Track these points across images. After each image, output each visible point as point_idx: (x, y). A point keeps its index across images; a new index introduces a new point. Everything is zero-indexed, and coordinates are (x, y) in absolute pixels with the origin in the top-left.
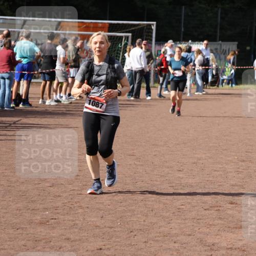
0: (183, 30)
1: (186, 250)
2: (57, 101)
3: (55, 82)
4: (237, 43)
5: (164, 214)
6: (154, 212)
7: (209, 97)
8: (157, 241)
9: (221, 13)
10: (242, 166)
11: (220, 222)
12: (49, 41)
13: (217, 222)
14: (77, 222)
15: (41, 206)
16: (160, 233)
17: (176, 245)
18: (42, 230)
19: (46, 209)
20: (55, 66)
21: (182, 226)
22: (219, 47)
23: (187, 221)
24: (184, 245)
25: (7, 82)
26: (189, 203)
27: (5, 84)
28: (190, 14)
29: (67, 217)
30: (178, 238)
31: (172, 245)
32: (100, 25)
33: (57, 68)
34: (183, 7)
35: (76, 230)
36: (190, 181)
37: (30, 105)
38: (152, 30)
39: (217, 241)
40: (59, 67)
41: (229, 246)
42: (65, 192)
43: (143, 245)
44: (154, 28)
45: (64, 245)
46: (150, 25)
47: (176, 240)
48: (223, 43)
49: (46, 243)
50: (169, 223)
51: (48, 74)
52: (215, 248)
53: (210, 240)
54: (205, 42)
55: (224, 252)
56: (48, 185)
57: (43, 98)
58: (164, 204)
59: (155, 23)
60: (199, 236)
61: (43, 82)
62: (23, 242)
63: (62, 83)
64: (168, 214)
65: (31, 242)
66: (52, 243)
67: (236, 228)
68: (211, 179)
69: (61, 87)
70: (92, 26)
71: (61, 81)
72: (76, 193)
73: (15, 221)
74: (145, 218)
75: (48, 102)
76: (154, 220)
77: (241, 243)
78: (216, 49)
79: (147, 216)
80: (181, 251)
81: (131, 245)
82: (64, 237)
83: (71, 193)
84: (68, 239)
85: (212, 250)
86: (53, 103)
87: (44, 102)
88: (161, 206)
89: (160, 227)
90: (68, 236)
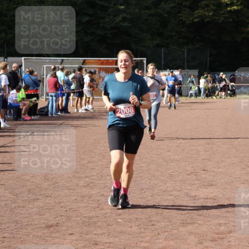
0: (163, 63)
1: (178, 200)
2: (86, 110)
3: (84, 98)
4: (198, 70)
5: (162, 178)
6: (155, 177)
7: (182, 105)
8: (159, 195)
9: (187, 52)
10: (208, 147)
11: (198, 182)
12: (79, 72)
13: (195, 182)
14: (107, 184)
15: (83, 175)
16: (160, 190)
17: (171, 197)
18: (86, 190)
19: (86, 177)
20: (83, 87)
21: (174, 185)
22: (186, 73)
23: (177, 182)
24: (177, 197)
25: (54, 98)
26: (177, 171)
27: (52, 100)
28: (167, 52)
29: (100, 182)
30: (172, 193)
31: (169, 197)
32: (111, 61)
33: (84, 89)
34: (163, 49)
35: (107, 189)
36: (176, 157)
37: (69, 113)
38: (144, 63)
39: (197, 194)
40: (86, 89)
41: (205, 197)
42: (97, 166)
43: (150, 198)
44: (145, 62)
45: (100, 199)
46: (142, 60)
47: (171, 194)
48: (189, 70)
49: (89, 197)
50: (166, 184)
51: (78, 92)
52: (197, 198)
53: (193, 194)
54: (180, 70)
55: (202, 201)
56: (86, 162)
57: (77, 108)
58: (161, 172)
59: (145, 59)
60: (185, 191)
61: (77, 98)
62: (75, 198)
63: (89, 98)
64: (164, 178)
65: (79, 198)
66: (93, 198)
67: (208, 186)
68: (189, 156)
69: (89, 101)
70: (105, 62)
71: (88, 96)
72: (104, 166)
73: (67, 185)
74: (150, 181)
75: (80, 111)
76: (156, 182)
77: (212, 195)
78: (185, 74)
79: (151, 180)
80: (175, 201)
81: (142, 198)
82: (100, 194)
83: (101, 166)
84: (103, 195)
85: (194, 199)
86: (84, 111)
87: (78, 111)
88: (160, 173)
89: (160, 186)
90: (102, 193)
